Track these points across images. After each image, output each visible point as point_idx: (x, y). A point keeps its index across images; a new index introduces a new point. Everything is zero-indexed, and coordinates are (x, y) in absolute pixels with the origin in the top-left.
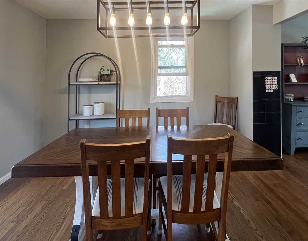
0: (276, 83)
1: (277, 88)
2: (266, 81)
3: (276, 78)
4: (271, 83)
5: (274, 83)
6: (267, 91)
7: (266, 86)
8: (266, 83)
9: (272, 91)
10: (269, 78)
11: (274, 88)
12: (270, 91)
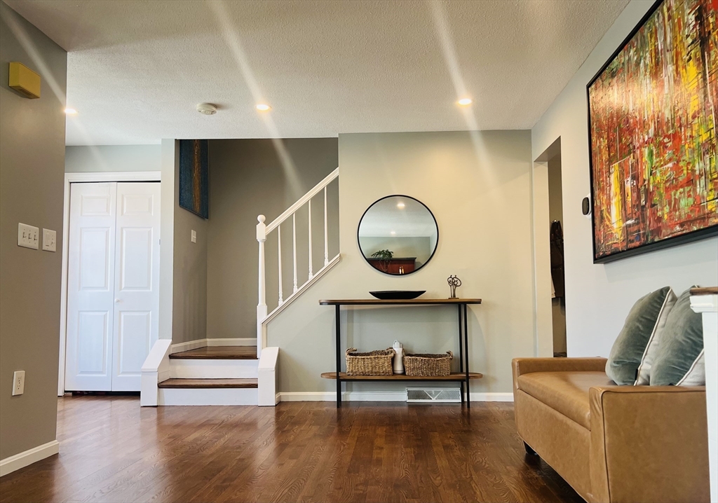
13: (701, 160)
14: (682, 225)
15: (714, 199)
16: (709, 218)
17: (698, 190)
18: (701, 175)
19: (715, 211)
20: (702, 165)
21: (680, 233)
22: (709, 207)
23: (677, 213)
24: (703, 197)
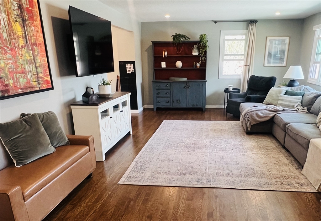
0: (133, 68)
1: (133, 71)
2: (127, 67)
3: (133, 65)
4: (130, 68)
5: (131, 68)
6: (128, 73)
7: (127, 70)
8: (127, 68)
9: (131, 73)
10: (128, 65)
11: (132, 71)
12: (129, 73)
13: (28, 65)
14: (22, 89)
15: (35, 81)
16: (34, 88)
17: (28, 77)
18: (29, 72)
19: (36, 86)
20: (29, 68)
21: (21, 92)
22: (34, 84)
23: (19, 84)
24: (31, 80)
